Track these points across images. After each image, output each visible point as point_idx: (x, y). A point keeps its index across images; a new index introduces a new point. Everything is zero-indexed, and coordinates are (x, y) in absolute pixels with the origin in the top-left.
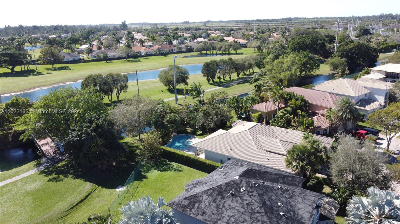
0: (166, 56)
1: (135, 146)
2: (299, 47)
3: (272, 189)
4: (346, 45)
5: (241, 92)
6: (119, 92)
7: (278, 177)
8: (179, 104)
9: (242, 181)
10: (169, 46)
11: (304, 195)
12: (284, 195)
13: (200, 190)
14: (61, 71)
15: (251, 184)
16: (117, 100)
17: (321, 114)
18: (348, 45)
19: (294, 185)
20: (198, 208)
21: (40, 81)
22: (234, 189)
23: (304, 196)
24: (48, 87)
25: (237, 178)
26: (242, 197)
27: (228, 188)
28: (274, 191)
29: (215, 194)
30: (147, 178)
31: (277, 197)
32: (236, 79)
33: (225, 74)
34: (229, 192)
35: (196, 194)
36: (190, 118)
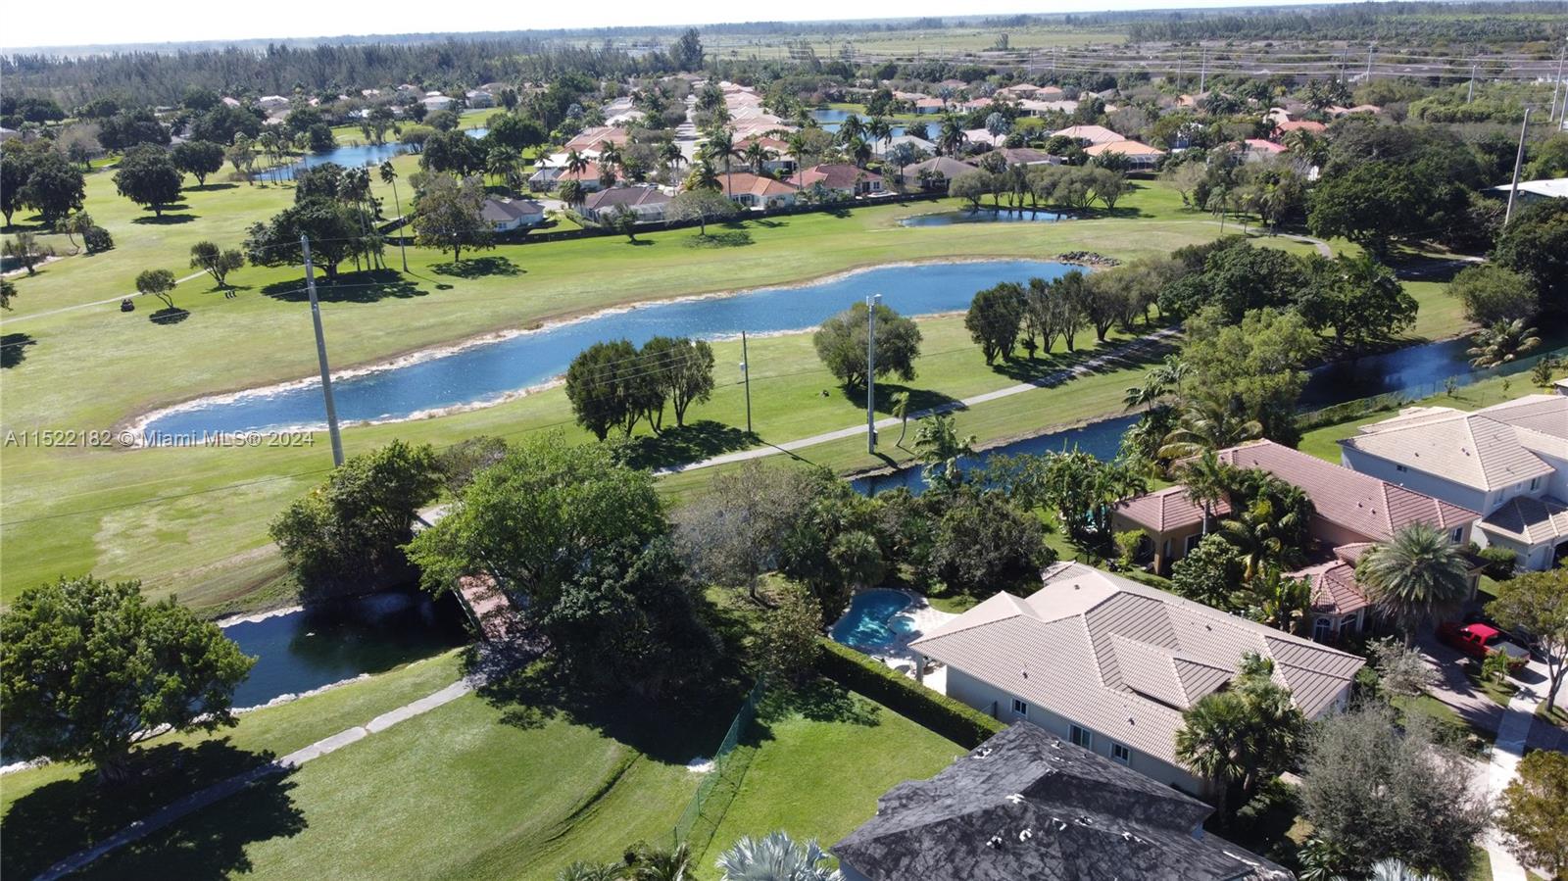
0: (841, 216)
1: (736, 622)
2: (1353, 211)
3: (1104, 840)
4: (1544, 220)
5: (1102, 411)
6: (685, 399)
7: (1132, 800)
8: (880, 456)
9: (1026, 810)
10: (857, 172)
11: (1186, 865)
12: (1135, 860)
13: (916, 822)
14: (483, 279)
15: (1047, 823)
16: (676, 425)
17: (1344, 559)
18: (1551, 222)
19: (1173, 829)
20: (907, 871)
21: (423, 323)
22: (1002, 831)
23: (1187, 869)
24: (451, 349)
25: (1016, 799)
26: (1021, 855)
27: (988, 827)
28: (1108, 848)
29: (952, 837)
30: (774, 739)
31: (1114, 864)
32: (1092, 348)
33: (1051, 330)
34: (990, 839)
35: (905, 832)
36: (911, 538)
